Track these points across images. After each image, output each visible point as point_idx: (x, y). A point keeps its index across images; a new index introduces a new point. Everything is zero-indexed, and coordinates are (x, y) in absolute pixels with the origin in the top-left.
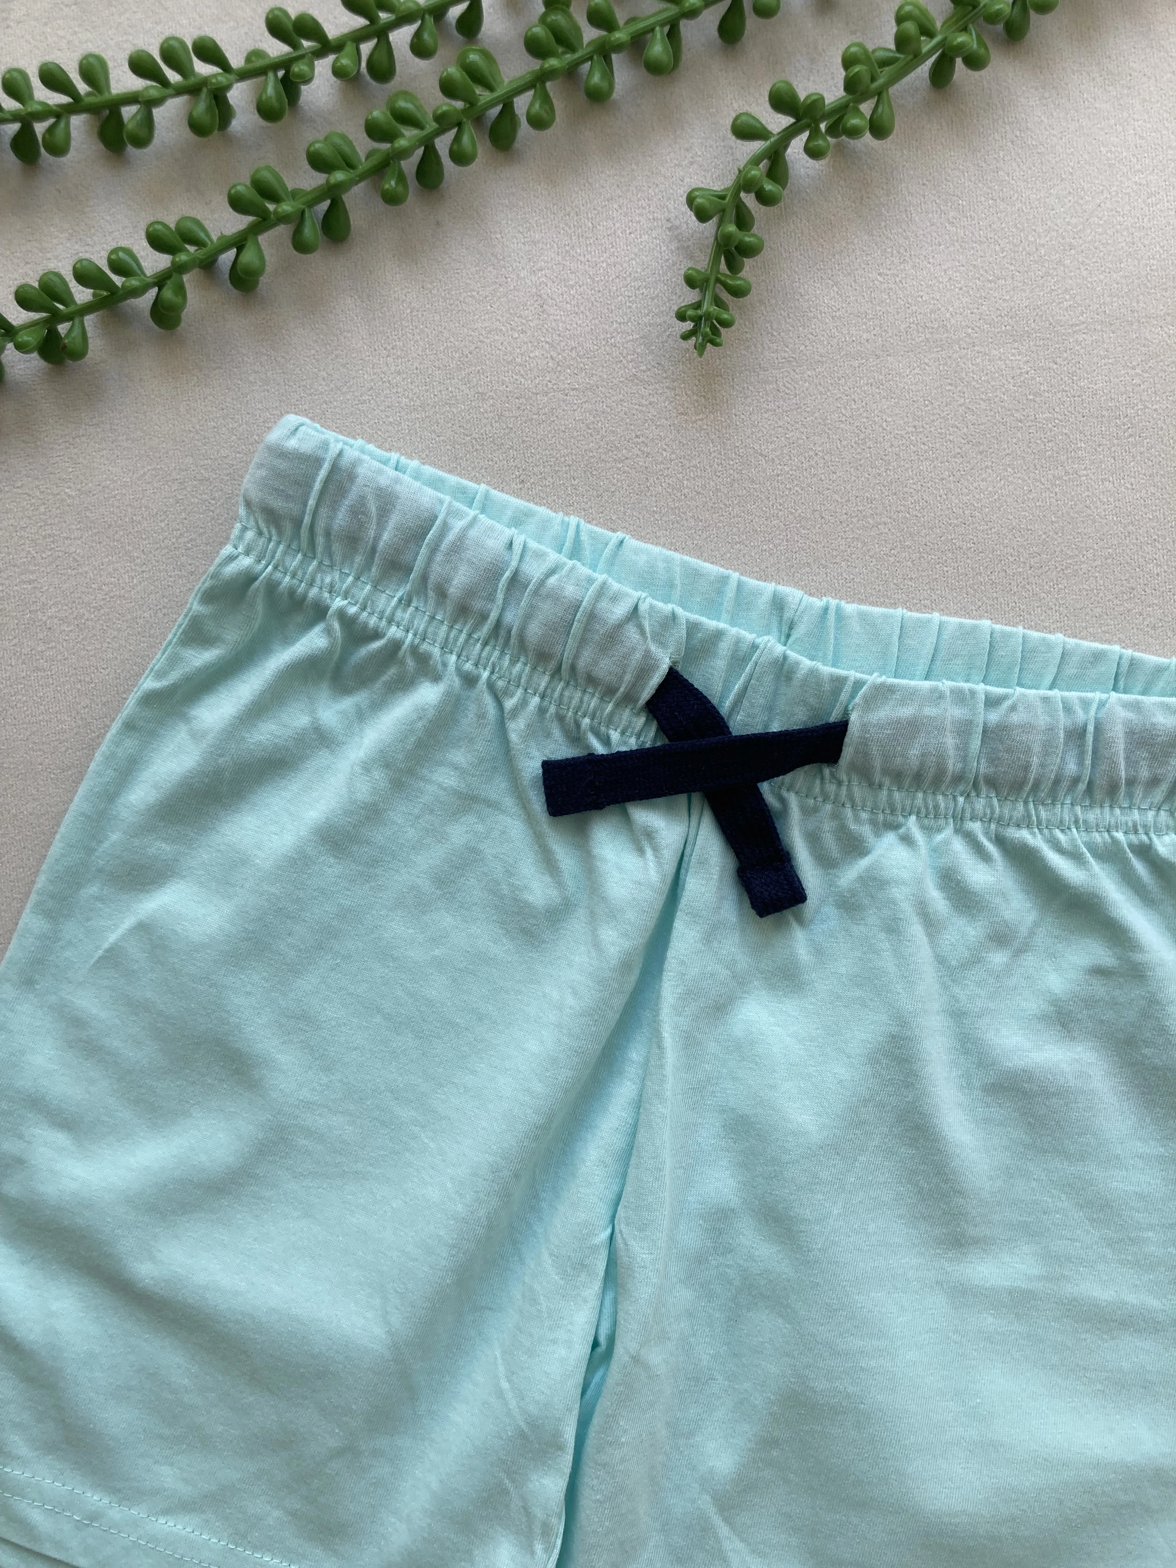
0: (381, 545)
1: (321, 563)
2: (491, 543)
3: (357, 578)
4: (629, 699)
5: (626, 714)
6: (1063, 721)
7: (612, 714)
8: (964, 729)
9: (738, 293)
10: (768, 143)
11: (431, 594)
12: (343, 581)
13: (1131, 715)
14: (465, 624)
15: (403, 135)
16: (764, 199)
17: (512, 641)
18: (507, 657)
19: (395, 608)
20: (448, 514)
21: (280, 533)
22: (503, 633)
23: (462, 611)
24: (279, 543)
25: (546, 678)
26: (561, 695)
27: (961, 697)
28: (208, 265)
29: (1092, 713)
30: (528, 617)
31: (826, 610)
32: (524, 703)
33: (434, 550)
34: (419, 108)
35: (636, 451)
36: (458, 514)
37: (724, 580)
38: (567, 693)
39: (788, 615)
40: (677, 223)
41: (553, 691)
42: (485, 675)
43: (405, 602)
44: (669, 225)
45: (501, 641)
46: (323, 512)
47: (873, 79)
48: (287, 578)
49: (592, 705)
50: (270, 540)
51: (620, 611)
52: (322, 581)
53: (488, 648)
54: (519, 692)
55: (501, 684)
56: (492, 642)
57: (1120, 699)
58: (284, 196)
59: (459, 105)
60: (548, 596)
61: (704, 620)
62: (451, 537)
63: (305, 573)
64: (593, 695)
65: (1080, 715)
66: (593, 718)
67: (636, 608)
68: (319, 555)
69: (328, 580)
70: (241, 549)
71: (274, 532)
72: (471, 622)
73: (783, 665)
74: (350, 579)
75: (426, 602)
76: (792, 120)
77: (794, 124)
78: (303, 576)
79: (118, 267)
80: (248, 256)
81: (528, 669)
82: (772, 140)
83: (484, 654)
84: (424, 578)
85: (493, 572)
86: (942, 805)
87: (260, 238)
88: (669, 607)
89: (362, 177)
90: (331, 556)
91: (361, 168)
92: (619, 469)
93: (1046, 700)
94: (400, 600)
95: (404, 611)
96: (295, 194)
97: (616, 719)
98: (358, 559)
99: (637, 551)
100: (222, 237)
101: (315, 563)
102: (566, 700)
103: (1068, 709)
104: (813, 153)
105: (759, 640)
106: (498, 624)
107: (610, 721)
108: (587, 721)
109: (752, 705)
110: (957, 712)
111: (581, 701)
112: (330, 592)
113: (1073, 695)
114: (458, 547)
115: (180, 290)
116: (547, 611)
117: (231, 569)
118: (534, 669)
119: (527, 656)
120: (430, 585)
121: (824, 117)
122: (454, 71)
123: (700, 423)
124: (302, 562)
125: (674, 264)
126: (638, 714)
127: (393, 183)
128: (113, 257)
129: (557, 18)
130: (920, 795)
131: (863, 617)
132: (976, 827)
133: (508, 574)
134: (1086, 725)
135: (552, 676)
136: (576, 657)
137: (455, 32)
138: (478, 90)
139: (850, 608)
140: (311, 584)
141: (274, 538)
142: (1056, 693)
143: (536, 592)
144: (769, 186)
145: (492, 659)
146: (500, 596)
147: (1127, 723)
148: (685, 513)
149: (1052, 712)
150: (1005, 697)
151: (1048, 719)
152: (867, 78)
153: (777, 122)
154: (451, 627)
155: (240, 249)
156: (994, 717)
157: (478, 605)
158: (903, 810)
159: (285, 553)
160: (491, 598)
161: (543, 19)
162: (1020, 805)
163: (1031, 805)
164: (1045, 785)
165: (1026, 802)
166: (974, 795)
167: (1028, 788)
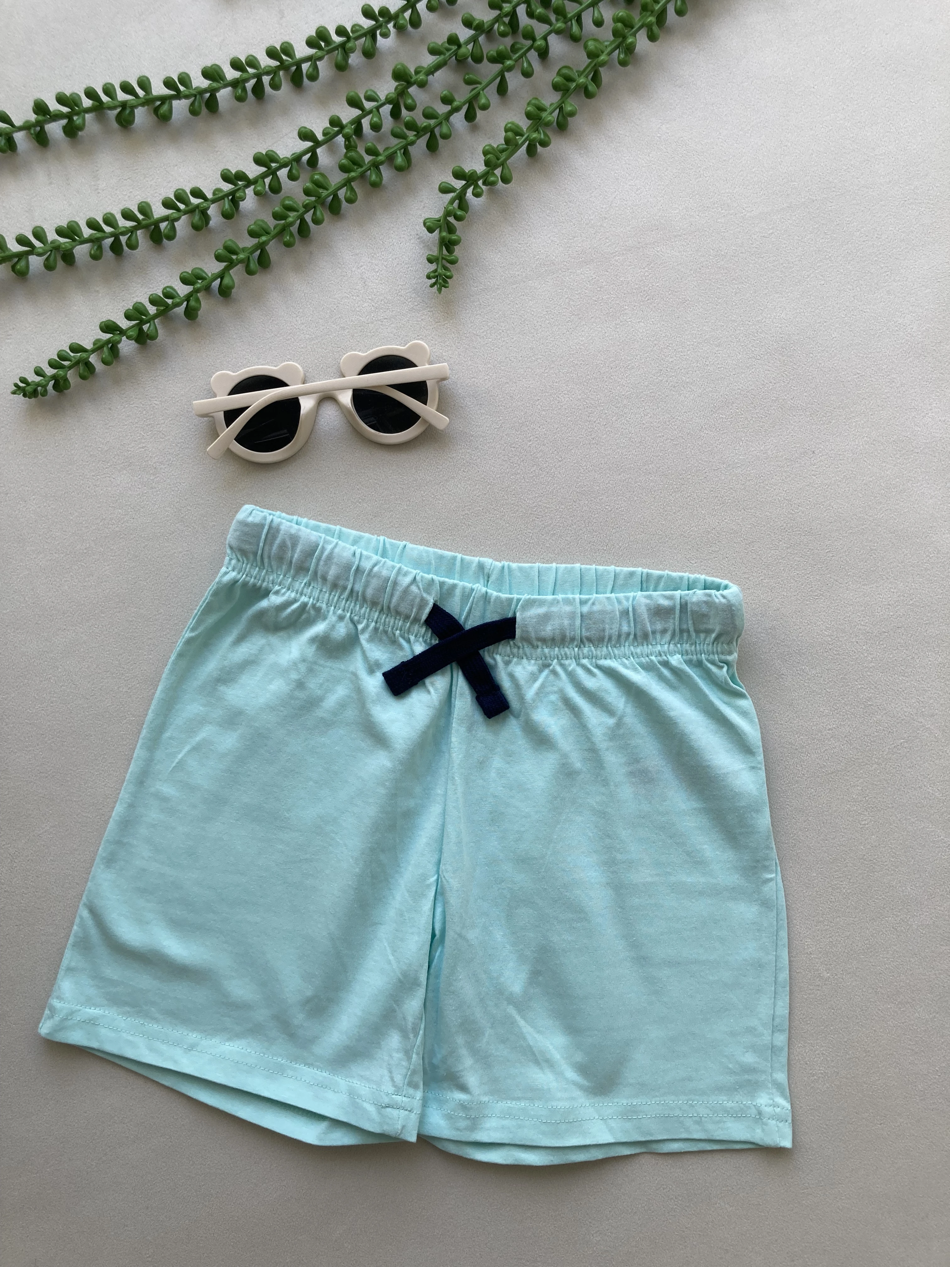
0: (294, 560)
1: (267, 571)
2: (345, 555)
3: (285, 576)
4: (416, 620)
5: (416, 627)
6: (618, 609)
7: (410, 627)
8: (572, 616)
11: (319, 580)
12: (278, 578)
13: (649, 602)
14: (337, 592)
15: (290, 216)
17: (360, 598)
18: (358, 606)
19: (304, 587)
20: (324, 542)
21: (248, 559)
22: (354, 594)
23: (335, 586)
24: (247, 564)
25: (377, 614)
26: (385, 621)
27: (568, 602)
28: (207, 289)
29: (631, 604)
30: (366, 586)
31: (503, 567)
32: (368, 625)
33: (319, 559)
34: (295, 202)
36: (329, 542)
37: (454, 558)
38: (387, 620)
39: (486, 571)
41: (381, 619)
42: (348, 614)
43: (308, 584)
45: (354, 598)
46: (267, 549)
48: (252, 580)
49: (400, 623)
50: (243, 563)
51: (407, 580)
52: (269, 579)
53: (348, 602)
54: (365, 621)
55: (356, 617)
56: (350, 599)
57: (643, 595)
58: (238, 251)
59: (313, 199)
60: (374, 576)
61: (446, 580)
62: (326, 553)
63: (260, 576)
64: (401, 620)
65: (625, 604)
66: (401, 630)
67: (415, 578)
68: (266, 567)
69: (271, 578)
70: (230, 569)
71: (245, 559)
72: (339, 591)
73: (486, 597)
74: (282, 576)
75: (318, 584)
78: (260, 578)
79: (168, 295)
80: (226, 281)
81: (368, 610)
83: (347, 605)
84: (315, 573)
85: (347, 568)
86: (568, 653)
87: (230, 271)
88: (429, 576)
89: (274, 237)
90: (271, 567)
91: (273, 233)
93: (608, 599)
94: (305, 584)
95: (308, 589)
96: (244, 250)
97: (411, 631)
98: (284, 567)
99: (412, 549)
100: (212, 275)
101: (265, 571)
102: (387, 623)
103: (619, 602)
105: (474, 587)
106: (352, 590)
107: (409, 631)
108: (398, 632)
109: (475, 616)
110: (567, 609)
111: (395, 623)
112: (273, 584)
113: (622, 596)
114: (330, 557)
115: (198, 300)
116: (374, 583)
117: (227, 578)
118: (372, 610)
119: (367, 604)
120: (319, 575)
122: (309, 185)
124: (259, 571)
126: (422, 627)
127: (288, 238)
128: (165, 291)
129: (352, 154)
130: (557, 649)
131: (521, 569)
132: (585, 661)
133: (354, 568)
134: (628, 610)
135: (381, 613)
136: (390, 602)
137: (306, 166)
138: (321, 191)
139: (514, 565)
140: (263, 581)
141: (245, 562)
142: (613, 595)
143: (369, 574)
145: (351, 607)
146: (351, 578)
147: (647, 605)
149: (612, 604)
150: (589, 599)
151: (611, 607)
154: (330, 594)
155: (222, 279)
156: (585, 609)
157: (341, 583)
158: (550, 657)
159: (251, 568)
160: (347, 579)
161: (346, 156)
162: (605, 649)
163: (610, 648)
164: (614, 638)
165: (607, 647)
166: (582, 646)
167: (606, 640)
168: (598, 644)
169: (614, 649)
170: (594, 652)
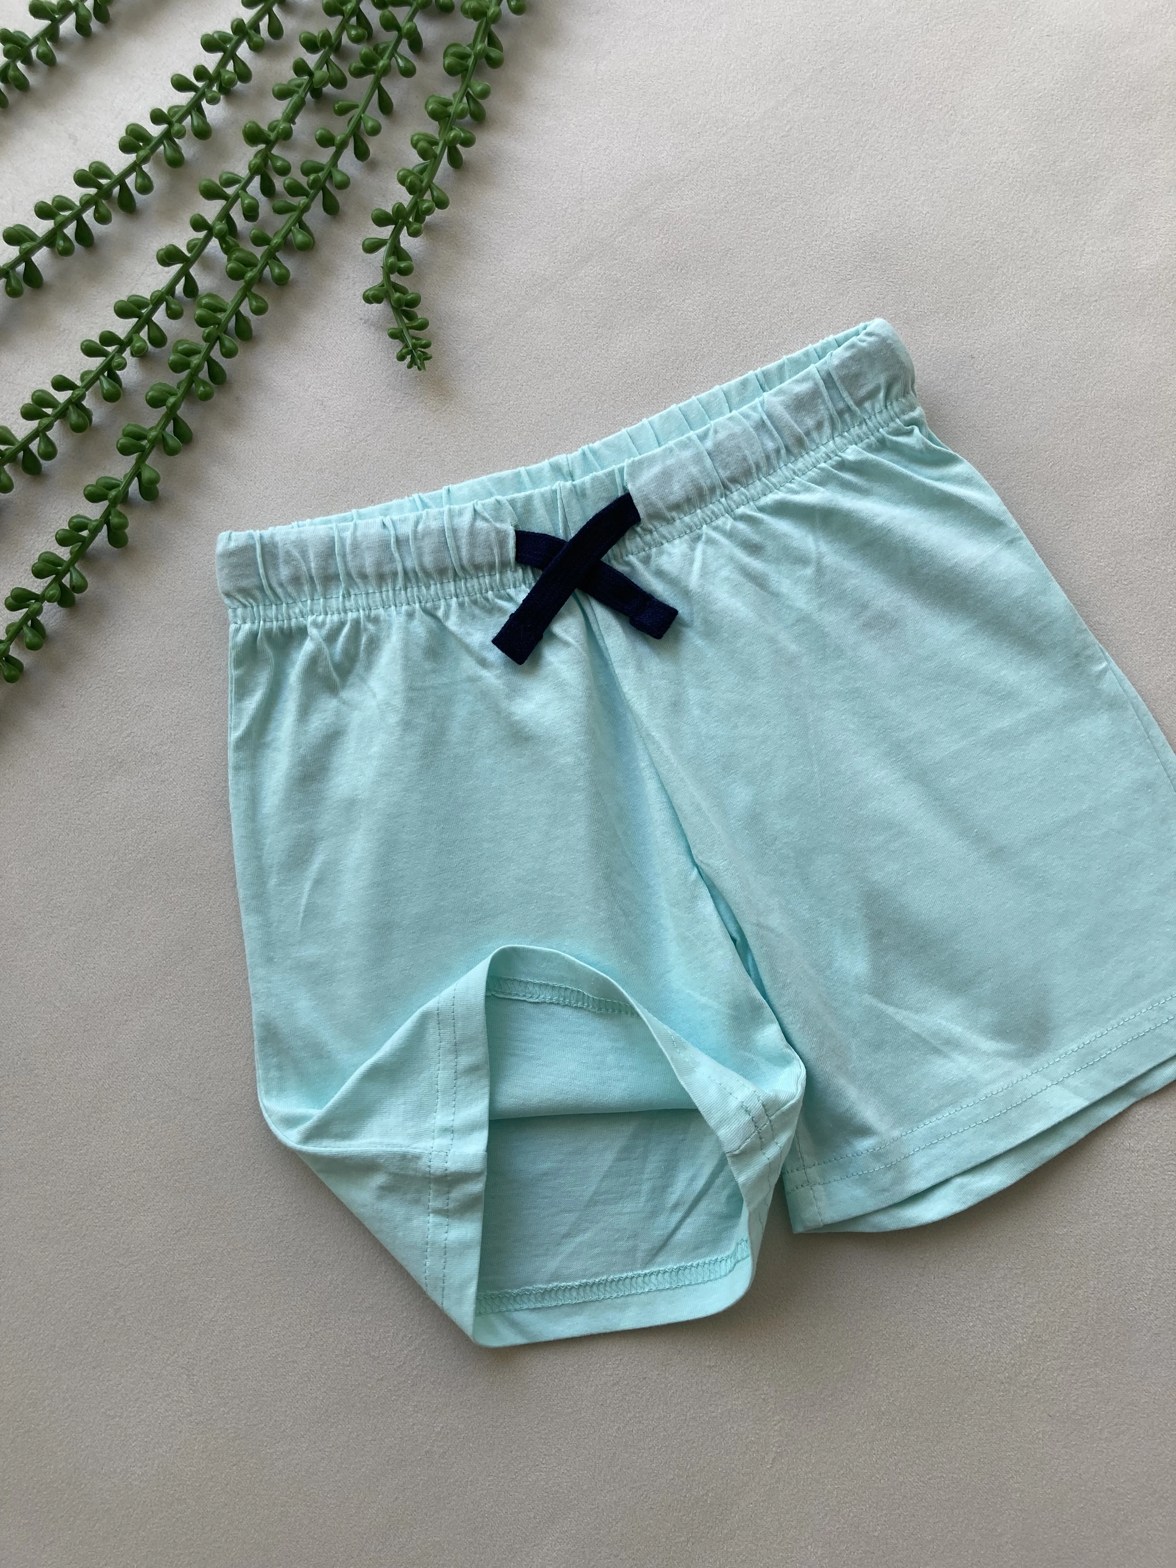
0: (313, 571)
1: (287, 604)
2: (373, 531)
3: (312, 600)
4: (504, 565)
5: (509, 574)
6: (748, 424)
7: (501, 579)
8: (697, 460)
9: (423, 326)
10: (388, 245)
11: (358, 580)
12: (305, 606)
13: (782, 398)
14: (387, 584)
15: (192, 362)
16: (404, 272)
17: (420, 575)
18: (423, 588)
19: (344, 602)
20: (339, 532)
21: (255, 599)
22: (411, 575)
23: (381, 578)
24: (258, 606)
25: (452, 583)
26: (466, 588)
27: (684, 446)
28: (126, 497)
29: (760, 409)
30: (420, 557)
31: (583, 454)
32: (448, 606)
33: (344, 556)
34: (192, 343)
35: (424, 446)
36: (345, 529)
37: (517, 475)
38: (469, 585)
40: (367, 317)
41: (460, 589)
42: (417, 605)
43: (347, 595)
44: (363, 321)
45: (413, 581)
46: (271, 573)
47: (422, 181)
48: (275, 623)
49: (487, 581)
50: (252, 607)
51: (467, 519)
52: (295, 613)
53: (409, 590)
54: (442, 602)
55: (429, 605)
56: (409, 585)
57: (771, 394)
58: (145, 432)
59: (212, 328)
60: (423, 537)
61: (517, 495)
62: (348, 542)
63: (282, 615)
64: (484, 576)
65: (755, 416)
66: (492, 589)
67: (475, 511)
68: (283, 599)
69: (297, 610)
70: (239, 622)
71: (251, 601)
72: (389, 581)
73: (576, 491)
74: (309, 602)
75: (358, 588)
76: (393, 226)
77: (395, 228)
78: (283, 617)
79: (78, 526)
80: (146, 476)
81: (438, 586)
82: (389, 242)
83: (409, 595)
84: (349, 575)
85: (384, 545)
86: (715, 509)
88: (494, 499)
89: (182, 397)
90: (290, 596)
91: (179, 392)
92: (421, 461)
93: (730, 419)
94: (344, 597)
95: (349, 600)
96: (152, 428)
97: (505, 580)
98: (306, 588)
99: (459, 489)
100: (125, 476)
101: (284, 605)
102: (470, 589)
103: (747, 416)
104: (414, 234)
105: (554, 487)
106: (405, 573)
107: (503, 585)
108: (490, 593)
110: (687, 454)
111: (480, 584)
112: (303, 617)
113: (745, 408)
114: (355, 546)
116: (428, 544)
117: (241, 637)
118: (442, 583)
119: (433, 579)
120: (355, 576)
121: (409, 215)
123: (449, 409)
124: (277, 609)
125: (379, 338)
126: (516, 571)
130: (699, 511)
131: (606, 445)
132: (741, 510)
133: (393, 541)
134: (762, 418)
135: (455, 581)
136: (460, 559)
140: (290, 619)
141: (254, 604)
142: (734, 412)
143: (415, 540)
144: (403, 265)
145: (415, 594)
146: (396, 555)
147: (782, 403)
148: (472, 461)
149: (740, 423)
150: (708, 430)
151: (739, 427)
152: (418, 182)
153: (386, 232)
154: (381, 592)
156: (709, 444)
157: (387, 569)
158: (696, 525)
159: (265, 610)
160: (392, 560)
162: (758, 483)
163: (763, 479)
164: (763, 463)
165: (760, 480)
166: (728, 493)
167: (754, 470)
168: (747, 481)
169: (769, 477)
170: (747, 493)
